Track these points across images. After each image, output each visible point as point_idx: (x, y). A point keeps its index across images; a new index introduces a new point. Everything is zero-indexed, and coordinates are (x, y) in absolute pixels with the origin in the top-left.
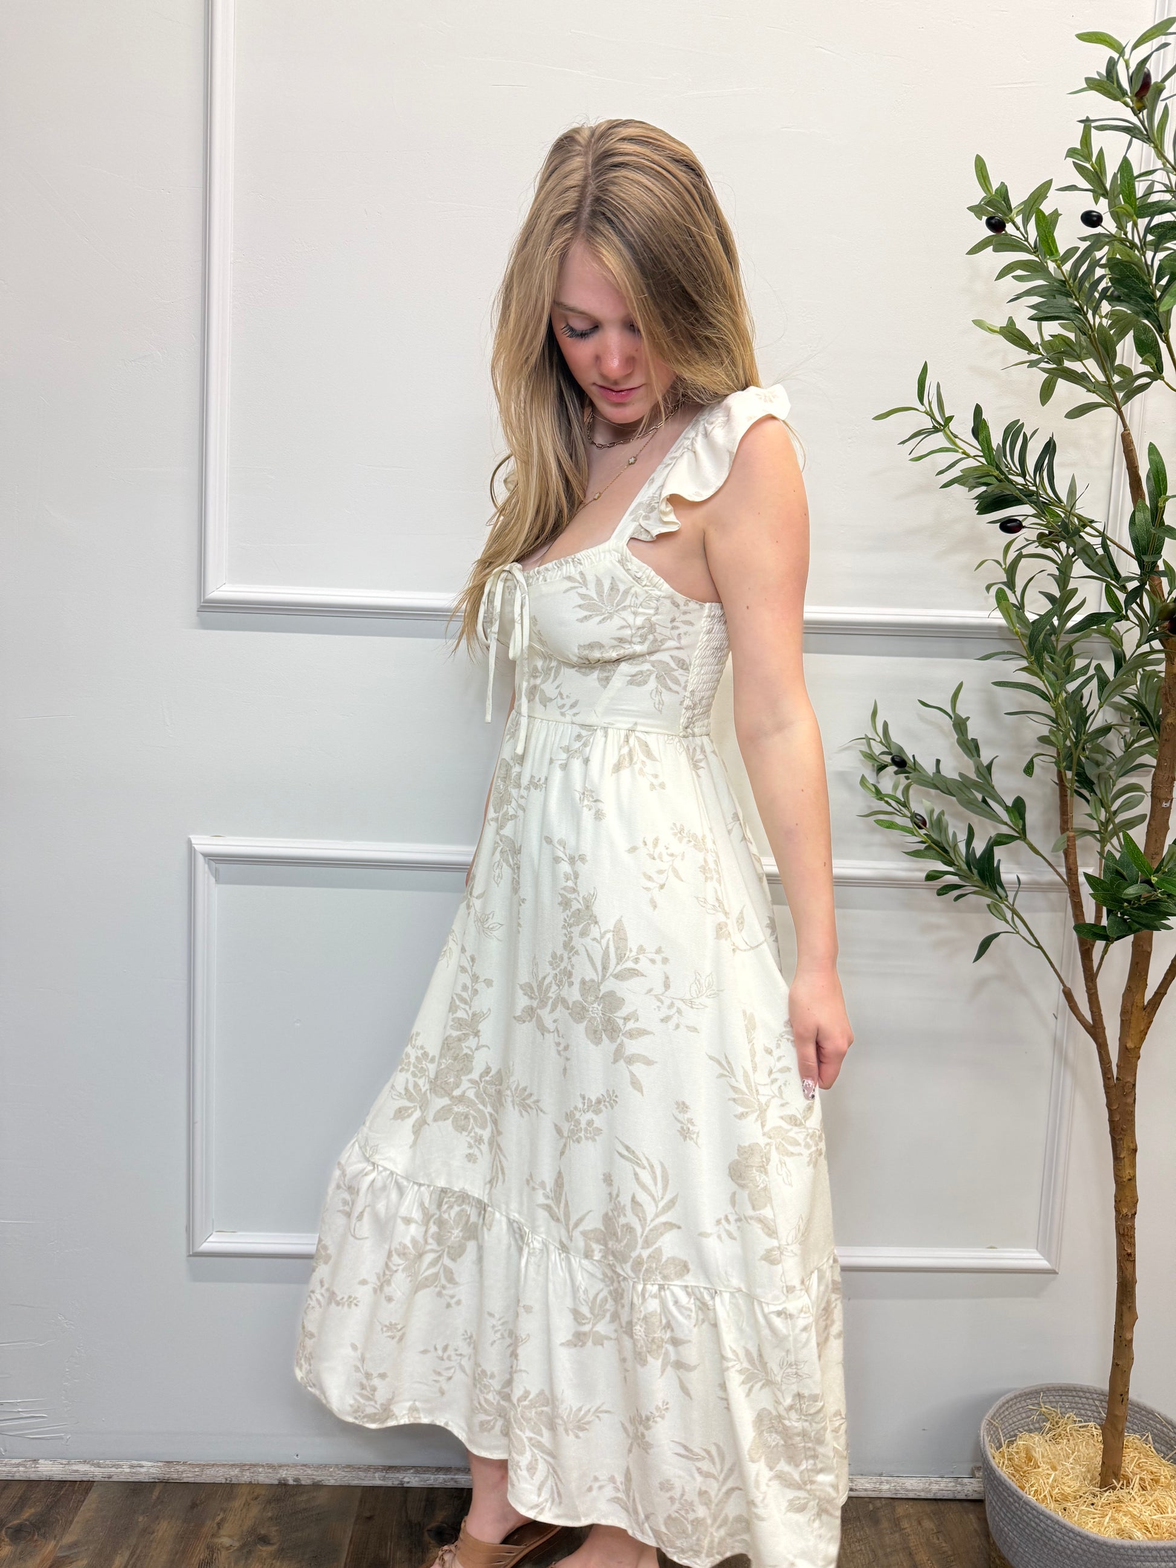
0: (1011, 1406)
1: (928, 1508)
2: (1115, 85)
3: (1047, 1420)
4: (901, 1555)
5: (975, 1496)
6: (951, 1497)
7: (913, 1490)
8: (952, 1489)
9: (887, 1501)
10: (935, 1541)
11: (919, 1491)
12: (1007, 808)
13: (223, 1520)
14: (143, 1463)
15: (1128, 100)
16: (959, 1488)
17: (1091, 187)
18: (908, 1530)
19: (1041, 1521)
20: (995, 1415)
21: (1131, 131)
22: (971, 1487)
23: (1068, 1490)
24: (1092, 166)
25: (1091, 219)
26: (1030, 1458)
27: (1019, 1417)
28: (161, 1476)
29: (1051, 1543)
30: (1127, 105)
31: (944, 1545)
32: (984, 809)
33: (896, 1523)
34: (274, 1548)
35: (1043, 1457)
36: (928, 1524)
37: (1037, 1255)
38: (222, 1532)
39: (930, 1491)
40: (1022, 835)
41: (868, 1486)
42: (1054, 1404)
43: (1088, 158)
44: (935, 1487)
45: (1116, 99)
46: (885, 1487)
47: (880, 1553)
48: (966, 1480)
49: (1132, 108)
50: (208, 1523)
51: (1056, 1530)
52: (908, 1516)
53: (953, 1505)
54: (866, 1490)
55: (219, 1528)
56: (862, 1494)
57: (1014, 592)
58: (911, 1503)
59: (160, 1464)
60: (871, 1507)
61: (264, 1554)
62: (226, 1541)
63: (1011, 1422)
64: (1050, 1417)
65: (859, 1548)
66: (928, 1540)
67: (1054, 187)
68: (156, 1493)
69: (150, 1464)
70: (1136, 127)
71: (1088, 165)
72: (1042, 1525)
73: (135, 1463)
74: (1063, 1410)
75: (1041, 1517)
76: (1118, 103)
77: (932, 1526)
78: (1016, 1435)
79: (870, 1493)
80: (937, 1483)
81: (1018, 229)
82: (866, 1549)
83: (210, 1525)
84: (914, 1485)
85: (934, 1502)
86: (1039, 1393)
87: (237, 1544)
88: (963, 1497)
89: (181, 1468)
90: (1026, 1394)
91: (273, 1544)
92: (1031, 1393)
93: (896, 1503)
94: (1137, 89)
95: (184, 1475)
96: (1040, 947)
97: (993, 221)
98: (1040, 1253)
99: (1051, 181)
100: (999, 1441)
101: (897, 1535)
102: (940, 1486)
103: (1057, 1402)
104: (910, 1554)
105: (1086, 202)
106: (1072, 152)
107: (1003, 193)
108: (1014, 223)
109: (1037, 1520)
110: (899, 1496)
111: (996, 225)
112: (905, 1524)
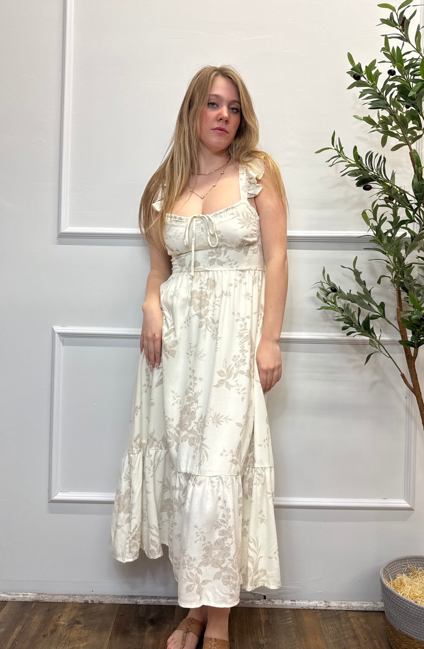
0: (394, 565)
1: (362, 614)
2: (393, 22)
3: (411, 572)
4: (349, 631)
5: (382, 610)
6: (372, 610)
7: (355, 607)
8: (373, 606)
9: (344, 611)
10: (365, 626)
11: (358, 607)
12: (377, 306)
13: (61, 615)
14: (28, 594)
15: (398, 27)
16: (375, 606)
17: (390, 61)
18: (353, 622)
19: (404, 604)
20: (387, 567)
21: (401, 38)
22: (380, 605)
23: (417, 595)
24: (390, 53)
25: (391, 73)
26: (401, 583)
27: (398, 570)
28: (35, 599)
29: (409, 613)
30: (398, 28)
31: (368, 627)
32: (369, 307)
33: (348, 620)
34: (82, 625)
35: (407, 582)
36: (362, 620)
37: (405, 502)
38: (60, 620)
39: (363, 607)
40: (383, 316)
41: (336, 605)
42: (414, 565)
43: (388, 50)
44: (365, 605)
45: (393, 26)
46: (343, 605)
47: (340, 630)
48: (379, 603)
49: (400, 30)
50: (55, 616)
51: (410, 607)
52: (353, 617)
53: (373, 613)
54: (335, 607)
55: (59, 618)
56: (333, 608)
57: (377, 221)
58: (355, 612)
59: (35, 594)
60: (337, 613)
61: (78, 628)
62: (62, 623)
63: (394, 571)
64: (412, 570)
65: (331, 628)
66: (361, 626)
67: (377, 62)
68: (33, 606)
69: (31, 594)
70: (402, 37)
71: (388, 53)
72: (405, 606)
73: (25, 593)
74: (418, 567)
75: (404, 602)
76: (394, 28)
77: (364, 621)
78: (396, 575)
79: (336, 608)
80: (366, 604)
81: (365, 79)
82: (334, 628)
83: (55, 617)
84: (356, 605)
85: (365, 612)
86: (406, 559)
87: (67, 624)
88: (378, 610)
89: (44, 596)
90: (401, 560)
91: (82, 624)
92: (403, 559)
93: (348, 612)
94: (401, 23)
95: (45, 599)
96: (390, 357)
97: (356, 76)
98: (405, 501)
99: (376, 59)
100: (389, 579)
101: (348, 624)
102: (367, 605)
103: (415, 564)
104: (353, 630)
105: (389, 66)
106: (383, 49)
107: (359, 66)
108: (364, 77)
109: (403, 604)
110: (350, 609)
111: (357, 78)
112: (352, 620)
